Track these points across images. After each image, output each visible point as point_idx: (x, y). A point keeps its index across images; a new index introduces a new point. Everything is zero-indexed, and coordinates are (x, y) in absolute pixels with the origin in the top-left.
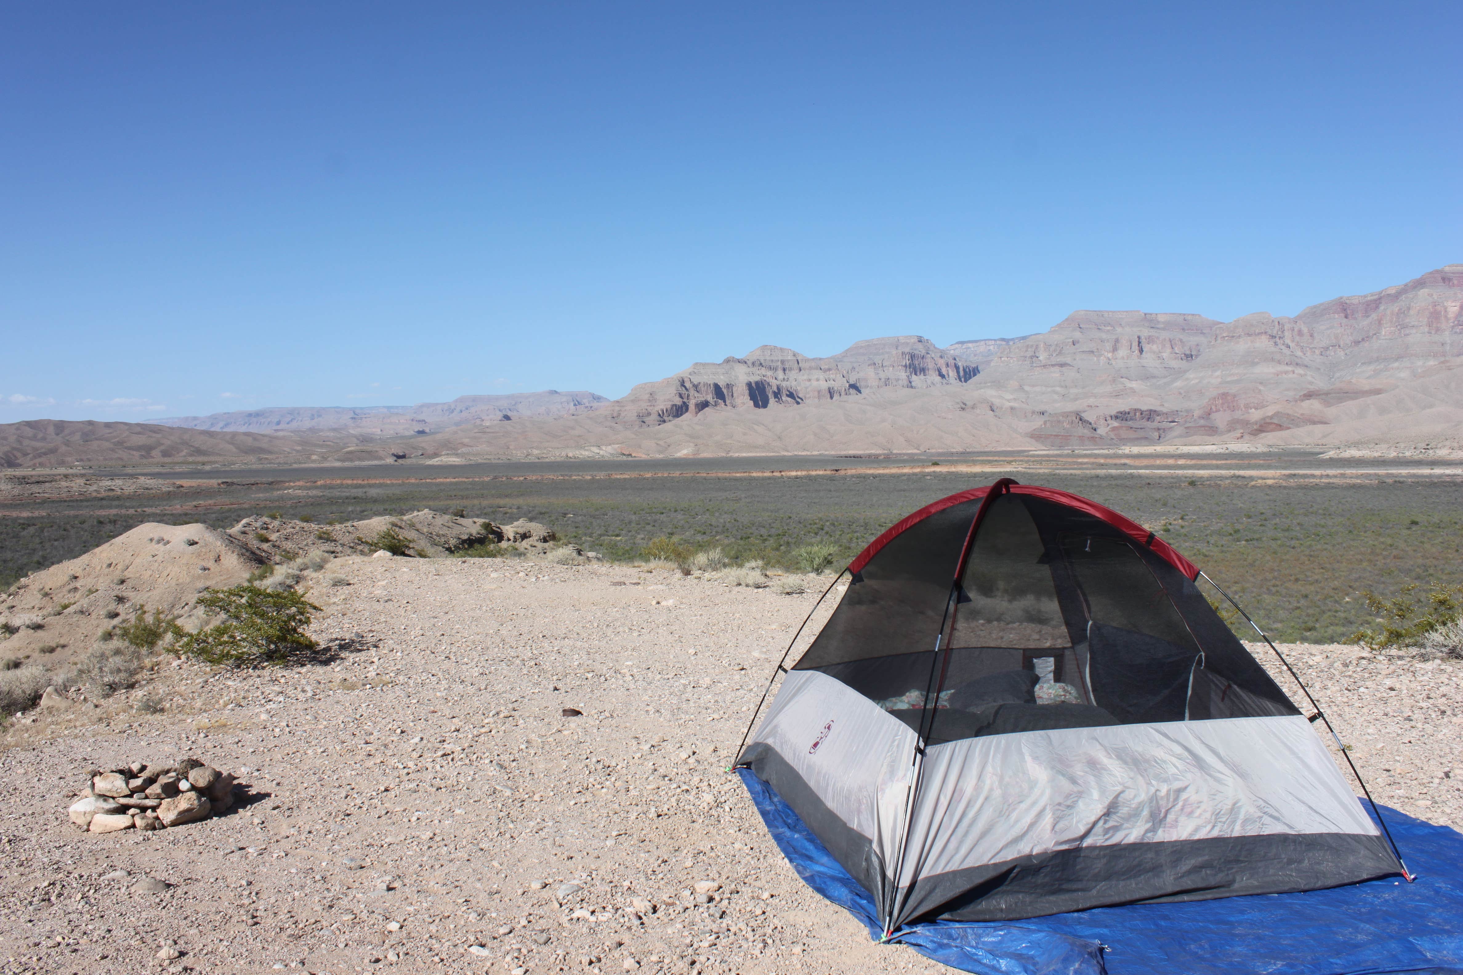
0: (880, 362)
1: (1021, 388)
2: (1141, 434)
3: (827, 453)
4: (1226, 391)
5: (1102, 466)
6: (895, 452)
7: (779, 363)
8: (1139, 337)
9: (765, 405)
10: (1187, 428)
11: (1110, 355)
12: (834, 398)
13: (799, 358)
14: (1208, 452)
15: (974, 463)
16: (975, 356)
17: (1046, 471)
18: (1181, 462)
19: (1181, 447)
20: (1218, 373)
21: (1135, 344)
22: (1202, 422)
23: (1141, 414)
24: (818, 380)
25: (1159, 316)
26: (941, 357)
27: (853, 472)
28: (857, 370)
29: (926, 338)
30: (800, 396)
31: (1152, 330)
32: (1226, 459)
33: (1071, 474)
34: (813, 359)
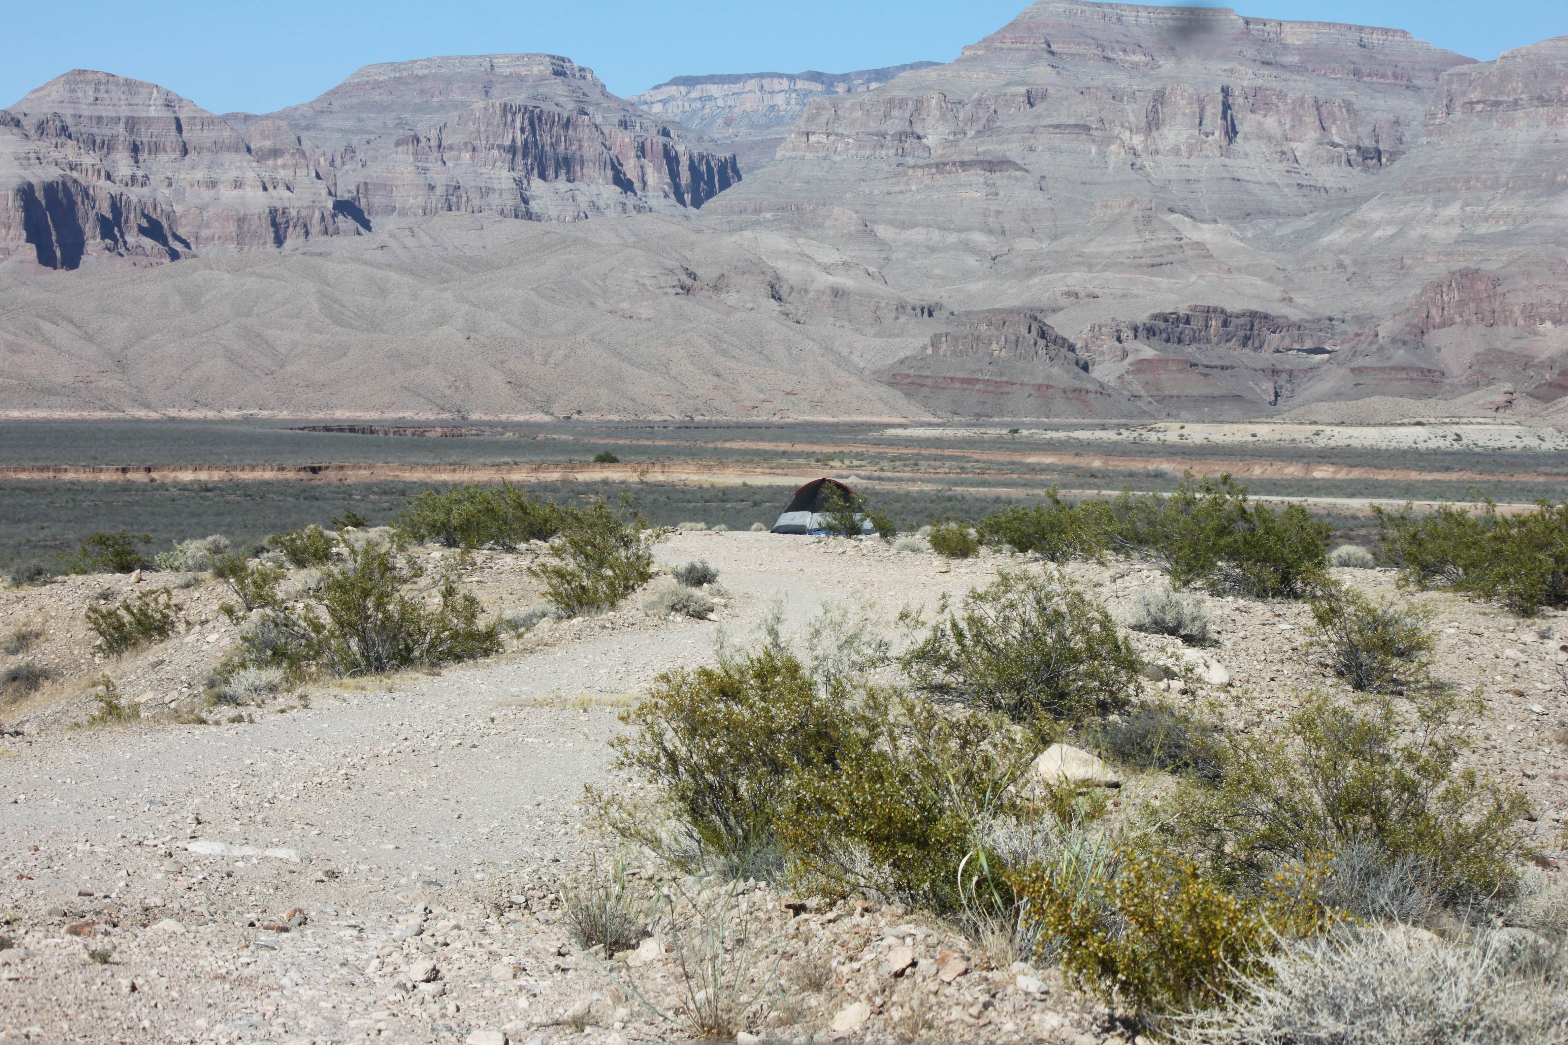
0: (433, 134)
1: (866, 230)
2: (1222, 384)
3: (265, 414)
4: (1473, 266)
5: (1091, 477)
6: (475, 416)
7: (120, 129)
8: (1226, 91)
9: (72, 260)
10: (1358, 371)
11: (1137, 140)
12: (288, 244)
13: (183, 115)
14: (1404, 446)
15: (722, 458)
16: (728, 123)
17: (928, 488)
18: (1322, 473)
19: (1328, 429)
20: (1453, 210)
21: (1213, 110)
22: (1400, 355)
23: (1225, 324)
24: (238, 184)
25: (1287, 28)
26: (624, 125)
27: (363, 475)
28: (360, 156)
29: (577, 64)
30: (182, 232)
31: (1265, 71)
32: (1447, 469)
33: (997, 500)
34: (225, 119)
